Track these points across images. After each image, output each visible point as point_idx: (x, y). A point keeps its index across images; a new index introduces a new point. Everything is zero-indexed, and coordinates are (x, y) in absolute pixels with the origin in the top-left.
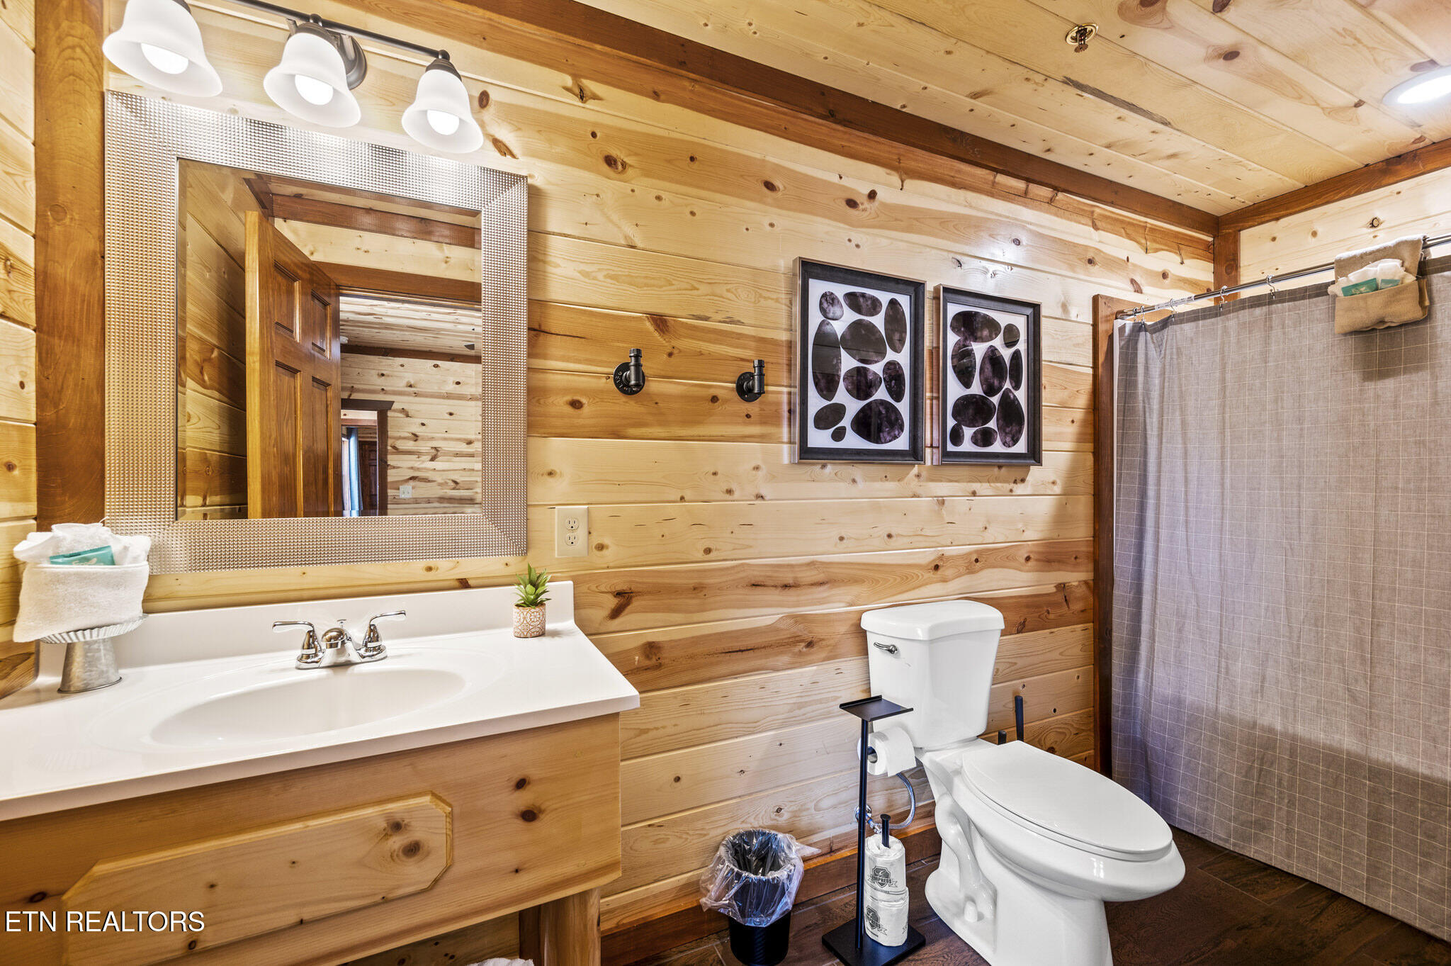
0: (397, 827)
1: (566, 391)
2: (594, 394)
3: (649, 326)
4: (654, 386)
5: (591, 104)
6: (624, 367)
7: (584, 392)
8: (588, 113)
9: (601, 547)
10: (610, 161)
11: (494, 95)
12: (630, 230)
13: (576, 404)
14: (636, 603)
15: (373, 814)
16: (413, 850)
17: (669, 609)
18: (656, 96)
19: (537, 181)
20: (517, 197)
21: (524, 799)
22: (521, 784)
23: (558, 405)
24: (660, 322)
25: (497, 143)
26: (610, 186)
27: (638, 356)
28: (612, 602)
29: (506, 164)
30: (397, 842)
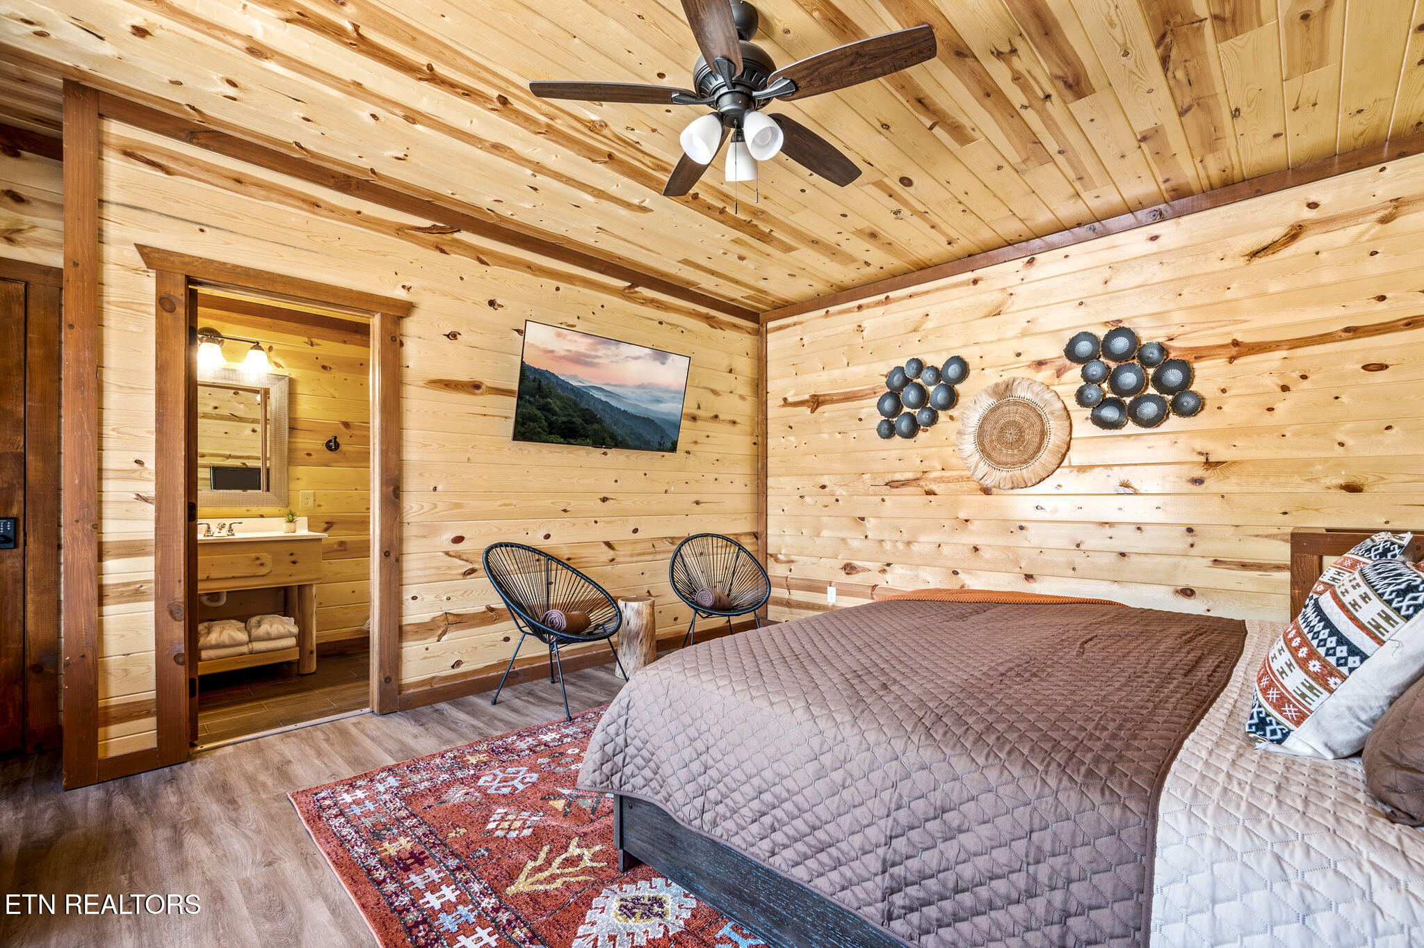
0: (258, 559)
1: (304, 450)
2: (317, 451)
3: (342, 426)
4: (343, 447)
5: (315, 347)
6: (330, 441)
7: (312, 450)
8: (315, 350)
9: (319, 506)
10: (324, 367)
11: (275, 347)
12: (332, 391)
13: (309, 455)
14: (335, 526)
15: (253, 555)
16: (262, 565)
17: (351, 529)
18: (345, 342)
19: (293, 376)
20: (284, 385)
21: (293, 558)
22: (292, 554)
23: (302, 455)
24: (346, 425)
25: (275, 363)
26: (325, 376)
27: (336, 438)
28: (325, 526)
29: (280, 371)
30: (259, 562)
